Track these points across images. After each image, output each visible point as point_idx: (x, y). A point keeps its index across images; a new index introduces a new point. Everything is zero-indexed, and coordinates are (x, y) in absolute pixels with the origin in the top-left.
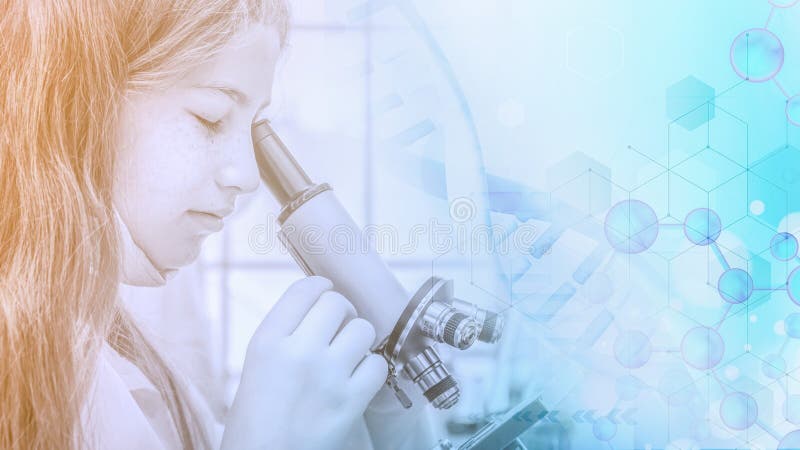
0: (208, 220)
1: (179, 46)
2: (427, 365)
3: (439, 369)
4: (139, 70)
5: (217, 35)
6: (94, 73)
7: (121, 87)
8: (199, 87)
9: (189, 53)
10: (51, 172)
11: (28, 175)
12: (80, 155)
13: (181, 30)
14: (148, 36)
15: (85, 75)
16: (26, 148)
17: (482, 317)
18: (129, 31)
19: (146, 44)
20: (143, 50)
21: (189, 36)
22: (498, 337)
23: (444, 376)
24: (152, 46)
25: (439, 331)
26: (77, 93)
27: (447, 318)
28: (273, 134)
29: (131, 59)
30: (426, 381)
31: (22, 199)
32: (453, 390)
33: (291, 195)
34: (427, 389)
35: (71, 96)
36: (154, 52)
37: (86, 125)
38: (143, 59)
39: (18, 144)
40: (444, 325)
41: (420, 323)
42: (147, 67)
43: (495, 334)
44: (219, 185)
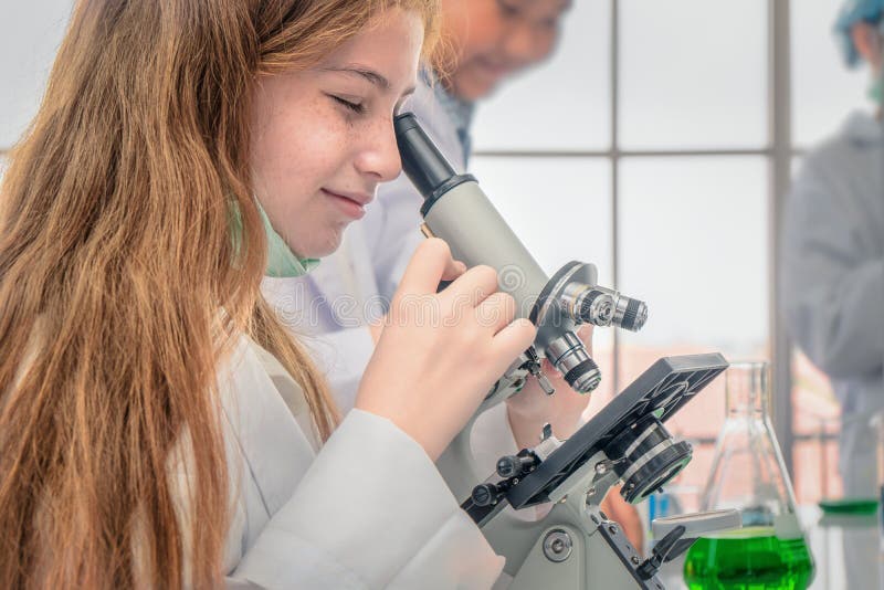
0: (346, 205)
1: (313, 28)
2: (567, 347)
3: (579, 353)
4: (271, 52)
5: (354, 17)
6: (225, 52)
7: (253, 67)
8: (334, 69)
9: (324, 34)
10: (183, 150)
11: (159, 152)
12: (214, 135)
13: (316, 11)
14: (280, 16)
15: (216, 55)
16: (156, 127)
17: (624, 304)
18: (261, 11)
19: (279, 26)
20: (277, 30)
21: (323, 19)
22: (641, 324)
23: (584, 359)
24: (286, 27)
25: (575, 309)
26: (208, 72)
27: (583, 297)
28: (417, 128)
29: (263, 39)
30: (566, 364)
31: (152, 175)
32: (592, 372)
33: (434, 185)
34: (567, 371)
35: (202, 76)
36: (288, 32)
37: (219, 105)
38: (278, 40)
39: (148, 123)
40: (580, 303)
41: (559, 304)
42: (280, 48)
43: (637, 321)
44: (358, 170)
